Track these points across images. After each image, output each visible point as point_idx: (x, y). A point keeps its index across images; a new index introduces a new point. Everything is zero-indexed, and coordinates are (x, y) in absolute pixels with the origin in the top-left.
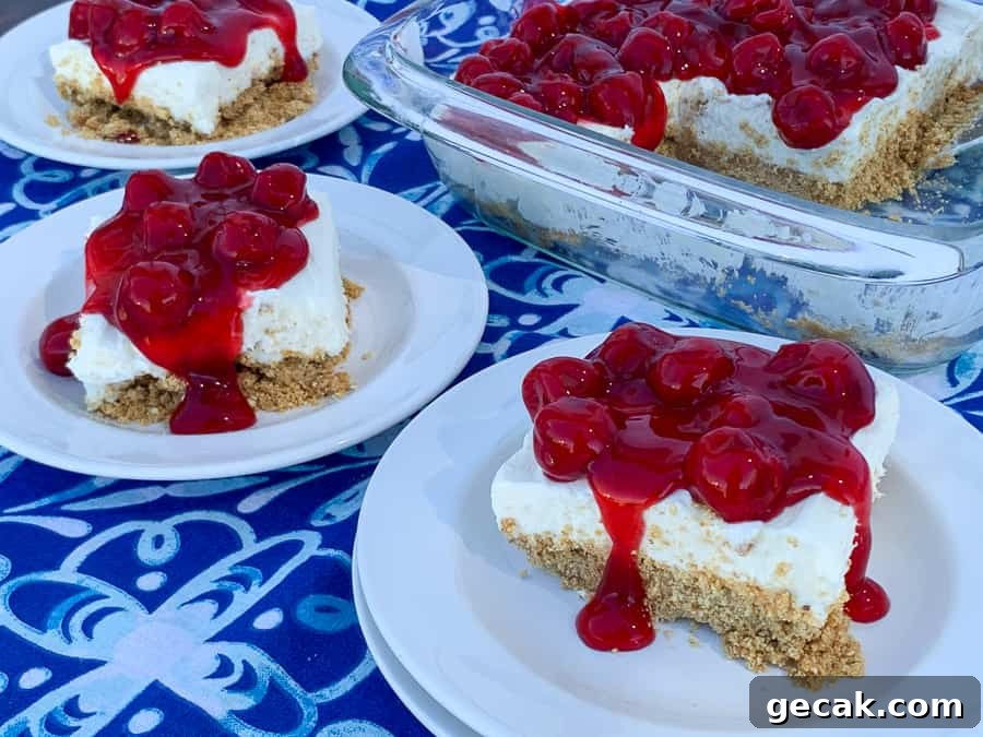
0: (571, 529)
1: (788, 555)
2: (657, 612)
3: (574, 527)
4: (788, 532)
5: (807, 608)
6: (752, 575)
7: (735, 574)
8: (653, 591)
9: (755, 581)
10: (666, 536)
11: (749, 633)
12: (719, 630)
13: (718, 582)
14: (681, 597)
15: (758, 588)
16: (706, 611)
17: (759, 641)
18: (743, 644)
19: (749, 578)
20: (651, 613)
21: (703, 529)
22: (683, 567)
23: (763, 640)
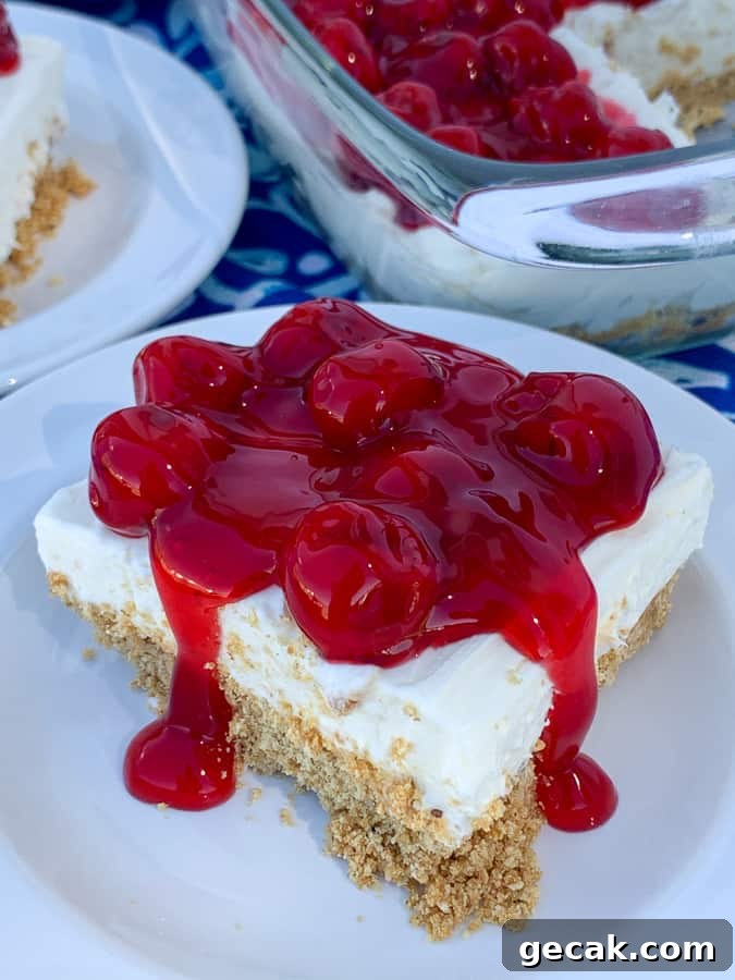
0: (134, 607)
1: (409, 731)
2: (246, 756)
3: (138, 608)
4: (408, 695)
5: (437, 813)
6: (361, 745)
7: (337, 736)
8: (236, 727)
9: (366, 753)
10: (248, 655)
11: (361, 823)
12: (326, 805)
13: (316, 739)
14: (275, 745)
15: (370, 765)
16: (307, 776)
17: (374, 840)
18: (348, 839)
19: (356, 748)
20: (237, 756)
21: (292, 659)
22: (274, 702)
23: (380, 840)
